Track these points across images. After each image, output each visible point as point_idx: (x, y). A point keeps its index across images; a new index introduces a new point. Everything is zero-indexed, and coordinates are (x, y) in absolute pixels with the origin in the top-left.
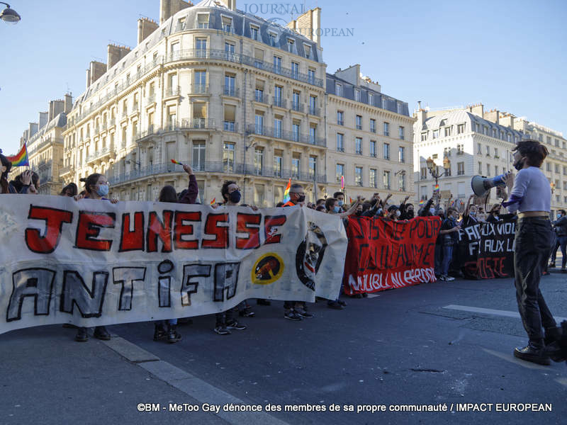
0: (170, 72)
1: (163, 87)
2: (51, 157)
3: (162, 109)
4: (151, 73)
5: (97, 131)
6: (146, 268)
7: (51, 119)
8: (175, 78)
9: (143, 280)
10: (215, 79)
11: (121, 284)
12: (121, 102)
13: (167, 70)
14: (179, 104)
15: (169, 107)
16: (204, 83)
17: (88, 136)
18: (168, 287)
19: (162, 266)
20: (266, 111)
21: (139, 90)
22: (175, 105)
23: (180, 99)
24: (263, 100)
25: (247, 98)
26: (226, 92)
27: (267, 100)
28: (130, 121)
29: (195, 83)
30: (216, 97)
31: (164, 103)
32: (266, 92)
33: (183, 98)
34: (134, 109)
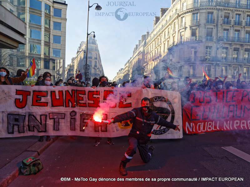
0: (182, 16)
1: (179, 24)
2: (141, 58)
3: (178, 34)
4: (174, 18)
5: (155, 46)
6: (65, 114)
7: (142, 42)
8: (184, 19)
9: (64, 119)
10: (202, 17)
11: (53, 120)
12: (163, 33)
13: (180, 16)
14: (185, 31)
15: (181, 32)
16: (197, 19)
17: (153, 48)
18: (74, 122)
19: (72, 113)
20: (230, 29)
21: (170, 26)
22: (183, 31)
23: (186, 28)
24: (228, 23)
25: (219, 23)
26: (208, 22)
27: (231, 22)
28: (166, 41)
29: (192, 20)
30: (202, 25)
31: (179, 31)
32: (230, 18)
33: (187, 28)
34: (168, 35)
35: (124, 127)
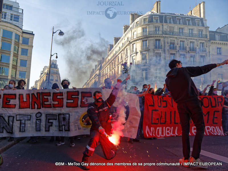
0: (133, 43)
1: (130, 49)
2: (97, 80)
3: (130, 58)
4: (126, 45)
5: (110, 69)
6: (31, 116)
7: (98, 67)
8: (135, 45)
9: (30, 120)
10: (151, 43)
11: (20, 121)
12: (117, 57)
13: (131, 43)
14: (136, 55)
15: (132, 57)
16: (146, 45)
17: (108, 71)
18: (39, 123)
19: (37, 114)
20: (176, 53)
21: (123, 52)
22: (135, 56)
23: (137, 53)
24: (174, 48)
25: (166, 49)
26: (156, 47)
27: (176, 48)
28: (120, 64)
29: (142, 46)
30: (152, 50)
31: (131, 55)
32: (175, 45)
33: (138, 53)
34: (121, 59)
35: (86, 126)
